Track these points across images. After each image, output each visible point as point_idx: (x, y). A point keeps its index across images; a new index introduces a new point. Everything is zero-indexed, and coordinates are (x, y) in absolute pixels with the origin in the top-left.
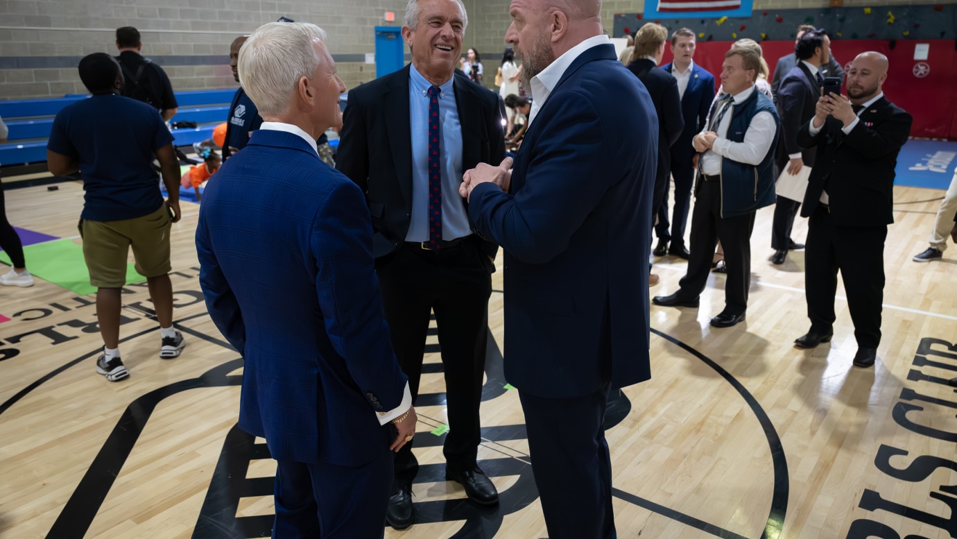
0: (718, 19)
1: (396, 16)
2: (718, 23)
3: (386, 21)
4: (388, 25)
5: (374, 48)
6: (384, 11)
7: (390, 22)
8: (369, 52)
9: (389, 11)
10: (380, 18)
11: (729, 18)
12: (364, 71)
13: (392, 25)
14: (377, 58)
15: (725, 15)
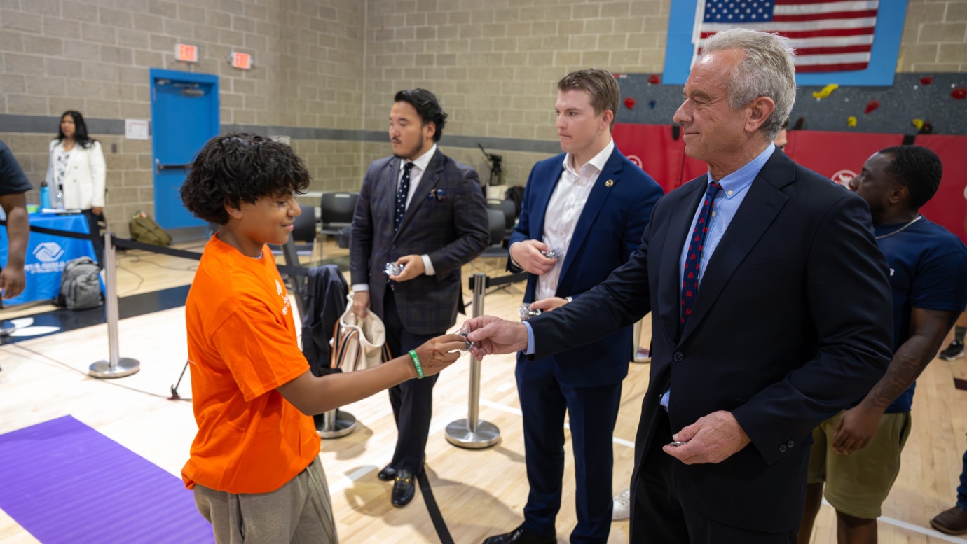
0: (819, 88)
1: (200, 53)
2: (818, 96)
3: (179, 61)
4: (183, 68)
5: (149, 111)
6: (174, 41)
7: (189, 63)
8: (135, 115)
9: (184, 42)
10: (164, 53)
11: (840, 87)
12: (121, 152)
13: (193, 70)
14: (155, 129)
15: (834, 82)
